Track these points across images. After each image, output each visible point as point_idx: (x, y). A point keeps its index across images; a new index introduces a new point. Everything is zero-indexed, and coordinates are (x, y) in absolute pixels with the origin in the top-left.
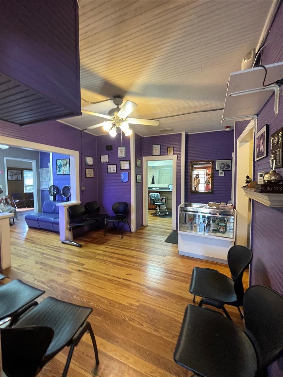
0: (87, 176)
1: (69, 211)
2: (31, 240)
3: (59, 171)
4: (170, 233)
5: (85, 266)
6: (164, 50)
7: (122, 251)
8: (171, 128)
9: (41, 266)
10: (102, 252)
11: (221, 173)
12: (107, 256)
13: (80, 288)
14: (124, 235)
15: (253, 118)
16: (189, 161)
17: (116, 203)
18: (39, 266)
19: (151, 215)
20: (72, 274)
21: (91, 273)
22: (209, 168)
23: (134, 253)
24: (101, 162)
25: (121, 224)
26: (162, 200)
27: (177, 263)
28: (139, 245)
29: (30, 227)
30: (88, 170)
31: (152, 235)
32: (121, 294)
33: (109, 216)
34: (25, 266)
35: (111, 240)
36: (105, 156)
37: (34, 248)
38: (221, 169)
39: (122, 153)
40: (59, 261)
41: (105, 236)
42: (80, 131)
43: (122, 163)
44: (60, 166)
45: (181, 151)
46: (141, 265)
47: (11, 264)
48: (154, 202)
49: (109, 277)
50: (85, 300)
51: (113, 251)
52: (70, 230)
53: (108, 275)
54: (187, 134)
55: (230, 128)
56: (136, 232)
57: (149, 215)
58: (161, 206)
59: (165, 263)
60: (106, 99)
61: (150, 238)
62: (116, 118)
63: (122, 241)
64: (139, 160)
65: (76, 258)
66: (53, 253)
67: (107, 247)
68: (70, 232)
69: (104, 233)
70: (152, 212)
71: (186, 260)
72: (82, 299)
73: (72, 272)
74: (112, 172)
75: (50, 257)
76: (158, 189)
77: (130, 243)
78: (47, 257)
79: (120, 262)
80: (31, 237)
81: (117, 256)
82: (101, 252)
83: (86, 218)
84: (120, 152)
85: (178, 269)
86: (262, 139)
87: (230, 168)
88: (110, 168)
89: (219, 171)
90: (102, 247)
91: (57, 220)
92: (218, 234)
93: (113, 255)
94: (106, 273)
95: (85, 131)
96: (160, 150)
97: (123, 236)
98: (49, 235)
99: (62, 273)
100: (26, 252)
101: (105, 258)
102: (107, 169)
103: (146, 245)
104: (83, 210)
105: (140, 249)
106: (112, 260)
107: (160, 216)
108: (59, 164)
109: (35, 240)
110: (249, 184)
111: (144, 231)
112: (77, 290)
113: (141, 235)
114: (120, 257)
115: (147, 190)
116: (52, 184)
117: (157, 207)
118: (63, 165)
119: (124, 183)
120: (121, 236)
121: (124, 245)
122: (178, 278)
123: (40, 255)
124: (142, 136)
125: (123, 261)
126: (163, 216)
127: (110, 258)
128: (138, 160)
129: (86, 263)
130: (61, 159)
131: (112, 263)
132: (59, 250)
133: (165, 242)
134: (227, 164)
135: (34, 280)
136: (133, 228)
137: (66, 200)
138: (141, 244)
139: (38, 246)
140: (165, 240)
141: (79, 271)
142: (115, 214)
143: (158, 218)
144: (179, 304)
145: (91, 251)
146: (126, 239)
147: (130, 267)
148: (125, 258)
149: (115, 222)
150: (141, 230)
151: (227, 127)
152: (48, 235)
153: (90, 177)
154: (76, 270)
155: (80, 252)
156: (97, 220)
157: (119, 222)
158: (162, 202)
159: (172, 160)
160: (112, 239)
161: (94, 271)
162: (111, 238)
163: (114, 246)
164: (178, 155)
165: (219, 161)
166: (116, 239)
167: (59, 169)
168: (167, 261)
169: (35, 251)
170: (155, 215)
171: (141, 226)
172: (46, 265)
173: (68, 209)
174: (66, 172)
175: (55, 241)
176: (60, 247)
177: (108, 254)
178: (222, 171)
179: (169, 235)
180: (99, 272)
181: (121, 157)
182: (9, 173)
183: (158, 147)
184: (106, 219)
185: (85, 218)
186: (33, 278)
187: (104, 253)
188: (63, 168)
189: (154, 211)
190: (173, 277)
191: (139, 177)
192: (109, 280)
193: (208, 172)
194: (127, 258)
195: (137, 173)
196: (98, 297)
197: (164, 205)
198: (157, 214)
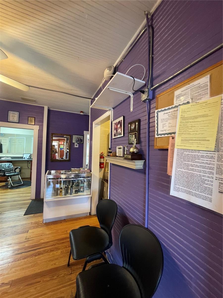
4: (29, 204)
6: (51, 19)
8: (35, 99)
11: (76, 145)
15: (110, 110)
16: (50, 133)
22: (61, 141)
26: (15, 171)
27: (43, 233)
38: (76, 142)
45: (43, 123)
48: (5, 173)
54: (49, 109)
55: (83, 113)
58: (12, 177)
59: (29, 239)
71: (52, 226)
85: (45, 239)
86: (119, 124)
87: (82, 142)
89: (74, 143)
92: (79, 194)
96: (19, 117)
107: (12, 188)
110: (111, 154)
117: (9, 178)
122: (47, 249)
126: (17, 187)
133: (24, 215)
134: (80, 139)
140: (24, 213)
143: (9, 190)
144: (55, 277)
151: (81, 112)
158: (15, 172)
159: (33, 130)
164: (40, 126)
165: (75, 135)
168: (31, 236)
170: (4, 187)
178: (77, 144)
179: (28, 206)
183: (17, 114)
190: (42, 251)
193: (60, 144)
197: (18, 176)
198: (8, 187)
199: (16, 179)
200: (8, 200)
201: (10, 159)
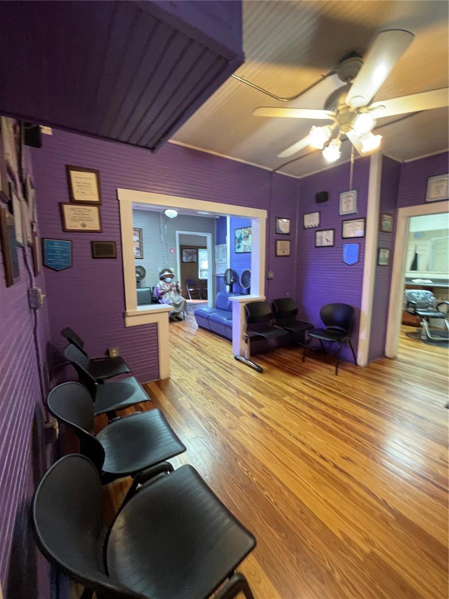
0: (278, 254)
1: (247, 311)
2: (198, 346)
3: (239, 247)
5: (263, 410)
7: (336, 400)
9: (202, 389)
10: (296, 391)
12: (304, 402)
13: (250, 450)
14: (341, 368)
17: (330, 305)
18: (200, 388)
19: (405, 337)
20: (241, 418)
21: (272, 428)
23: (362, 413)
24: (305, 228)
25: (336, 345)
26: (437, 308)
28: (375, 398)
29: (200, 327)
30: (281, 244)
31: (407, 382)
32: (325, 501)
33: (313, 327)
34: (185, 381)
35: (315, 372)
36: (311, 214)
37: (198, 358)
39: (347, 203)
40: (226, 388)
41: (303, 362)
42: (271, 173)
43: (348, 225)
44: (240, 240)
46: (378, 446)
47: (170, 374)
48: (415, 310)
49: (304, 449)
50: (254, 479)
51: (316, 395)
52: (246, 342)
53: (303, 443)
56: (368, 366)
57: (401, 336)
58: (432, 320)
60: (320, 77)
61: (403, 387)
62: (341, 113)
63: (336, 379)
64: (390, 217)
65: (252, 390)
66: (221, 373)
67: (305, 385)
68: (246, 344)
69: (302, 356)
70: (408, 331)
72: (250, 474)
73: (242, 415)
74: (324, 245)
75: (216, 378)
76: (429, 281)
77: (353, 388)
78: (212, 377)
79: (330, 424)
80: (198, 341)
81: (323, 407)
82: (293, 391)
83: (273, 324)
84: (345, 202)
88: (321, 237)
90: (297, 382)
91: (230, 321)
93: (316, 404)
94: (301, 438)
95: (278, 172)
97: (339, 369)
98: (220, 342)
99: (227, 411)
100: (189, 362)
101: (299, 405)
102: (314, 240)
103: (391, 402)
104: (268, 310)
105: (375, 406)
106: (312, 413)
107: (429, 341)
108: (238, 236)
109: (202, 346)
111: (387, 369)
112: (246, 452)
113: (380, 376)
114: (330, 411)
115: (403, 283)
116: (229, 267)
117: (422, 321)
118: (245, 237)
119: (349, 266)
120: (333, 368)
121: (339, 387)
123: (204, 370)
124: (401, 162)
125: (334, 423)
127: (310, 409)
128: (385, 216)
129: (266, 404)
130: (241, 229)
131: (313, 419)
132: (228, 370)
135: (190, 409)
136: (362, 357)
137: (245, 292)
138: (379, 396)
139: (204, 357)
141: (254, 415)
142: (326, 324)
143: (424, 345)
145: (276, 383)
146: (344, 377)
147: (352, 443)
148: (339, 416)
149: (324, 340)
150: (379, 365)
152: (218, 341)
153: (283, 254)
154: (249, 413)
155: (258, 382)
156: (290, 331)
157: (331, 341)
158: (438, 311)
160: (317, 371)
161: (278, 424)
162: (315, 368)
163: (319, 386)
166: (324, 372)
167: (238, 244)
169: (200, 363)
170: (416, 336)
171: (379, 356)
172: (209, 389)
173: (245, 307)
174: (248, 248)
175: (226, 353)
176: (231, 365)
177: (306, 398)
180: (286, 430)
181: (345, 213)
182: (184, 253)
184: (306, 331)
185: (270, 324)
186: (191, 404)
187: (299, 395)
188: (243, 243)
189: (414, 329)
191: (385, 254)
192: (304, 456)
194: (345, 420)
195: (381, 246)
196: (278, 484)
197: (443, 319)
198: (420, 337)
199: (437, 326)
200: (418, 362)
201: (429, 283)
